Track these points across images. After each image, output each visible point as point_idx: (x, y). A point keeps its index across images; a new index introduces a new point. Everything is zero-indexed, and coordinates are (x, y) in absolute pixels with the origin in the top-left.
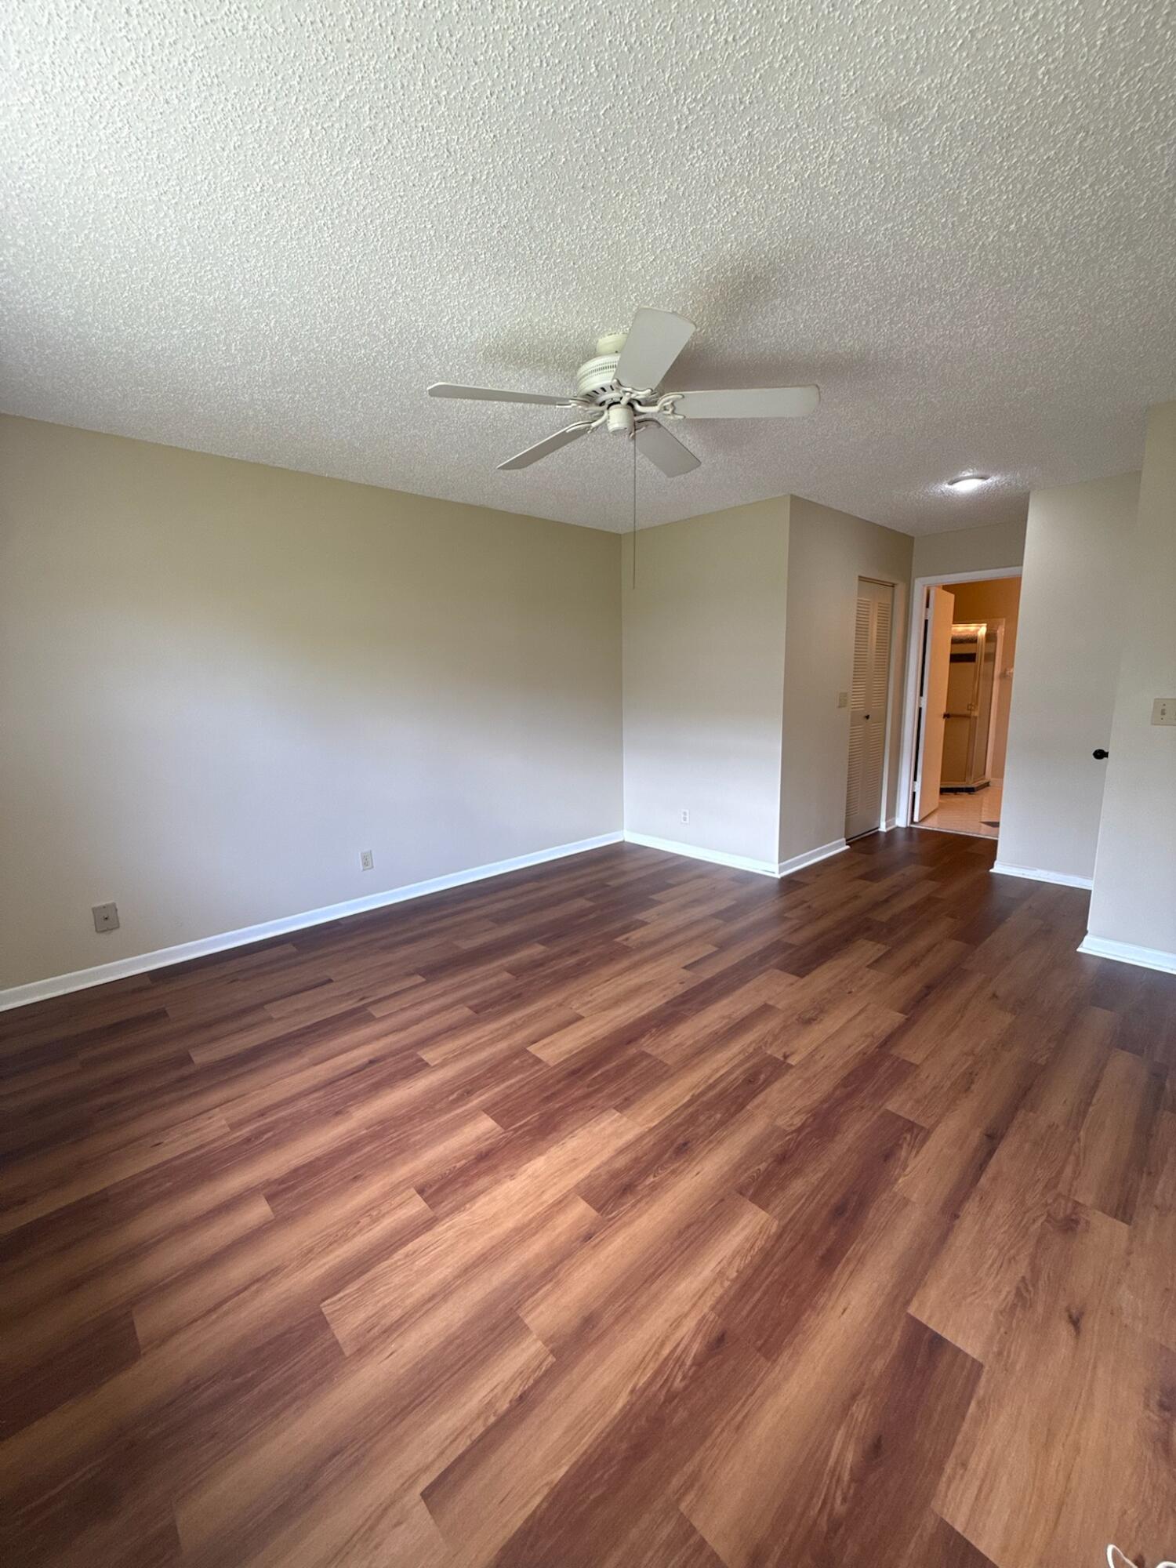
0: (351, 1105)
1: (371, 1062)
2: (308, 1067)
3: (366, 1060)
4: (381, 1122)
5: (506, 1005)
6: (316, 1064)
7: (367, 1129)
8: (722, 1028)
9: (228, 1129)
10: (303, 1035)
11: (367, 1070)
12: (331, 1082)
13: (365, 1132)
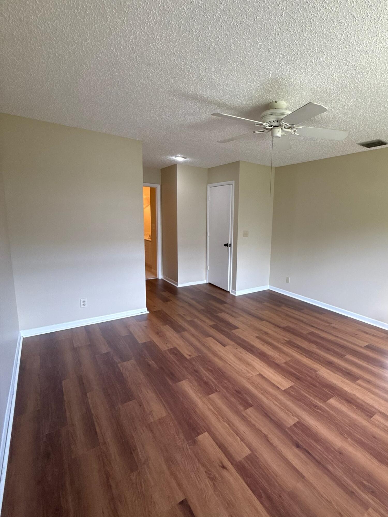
0: (334, 448)
1: (298, 446)
2: (307, 481)
3: (296, 450)
4: (342, 434)
5: (245, 396)
6: (303, 477)
7: (347, 439)
8: (270, 347)
9: (370, 510)
10: (269, 498)
11: (305, 447)
12: (319, 463)
13: (349, 439)
